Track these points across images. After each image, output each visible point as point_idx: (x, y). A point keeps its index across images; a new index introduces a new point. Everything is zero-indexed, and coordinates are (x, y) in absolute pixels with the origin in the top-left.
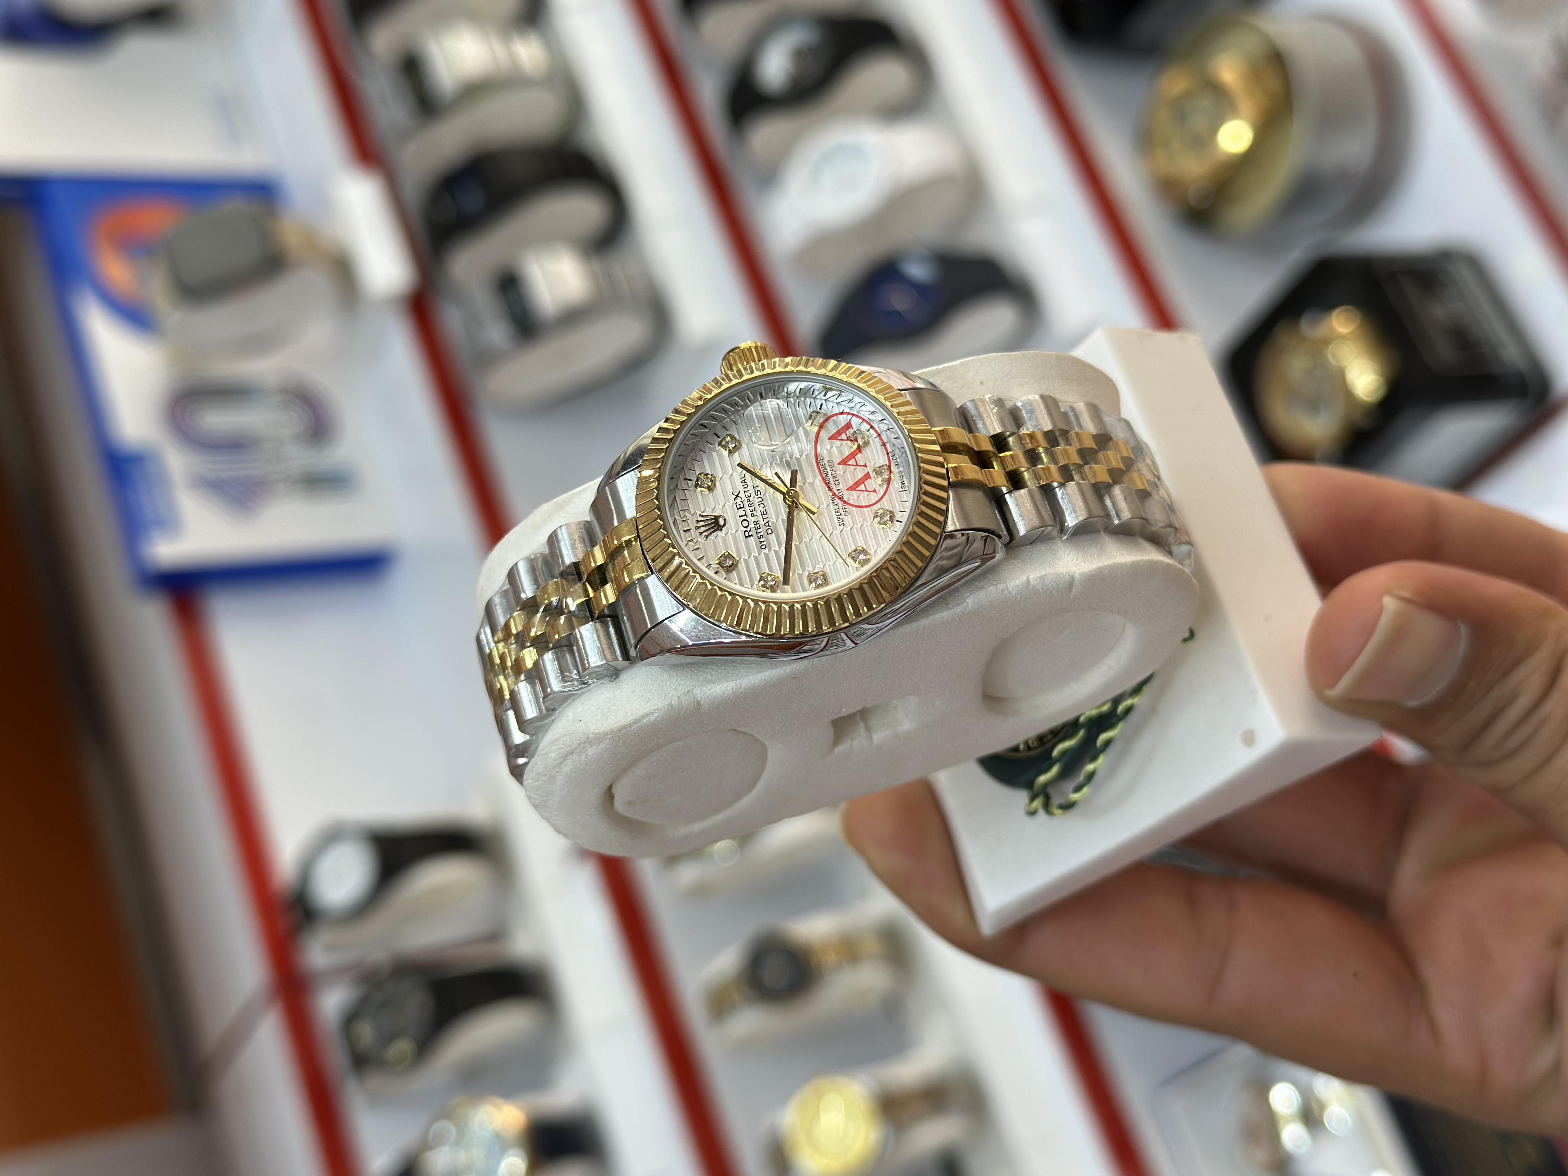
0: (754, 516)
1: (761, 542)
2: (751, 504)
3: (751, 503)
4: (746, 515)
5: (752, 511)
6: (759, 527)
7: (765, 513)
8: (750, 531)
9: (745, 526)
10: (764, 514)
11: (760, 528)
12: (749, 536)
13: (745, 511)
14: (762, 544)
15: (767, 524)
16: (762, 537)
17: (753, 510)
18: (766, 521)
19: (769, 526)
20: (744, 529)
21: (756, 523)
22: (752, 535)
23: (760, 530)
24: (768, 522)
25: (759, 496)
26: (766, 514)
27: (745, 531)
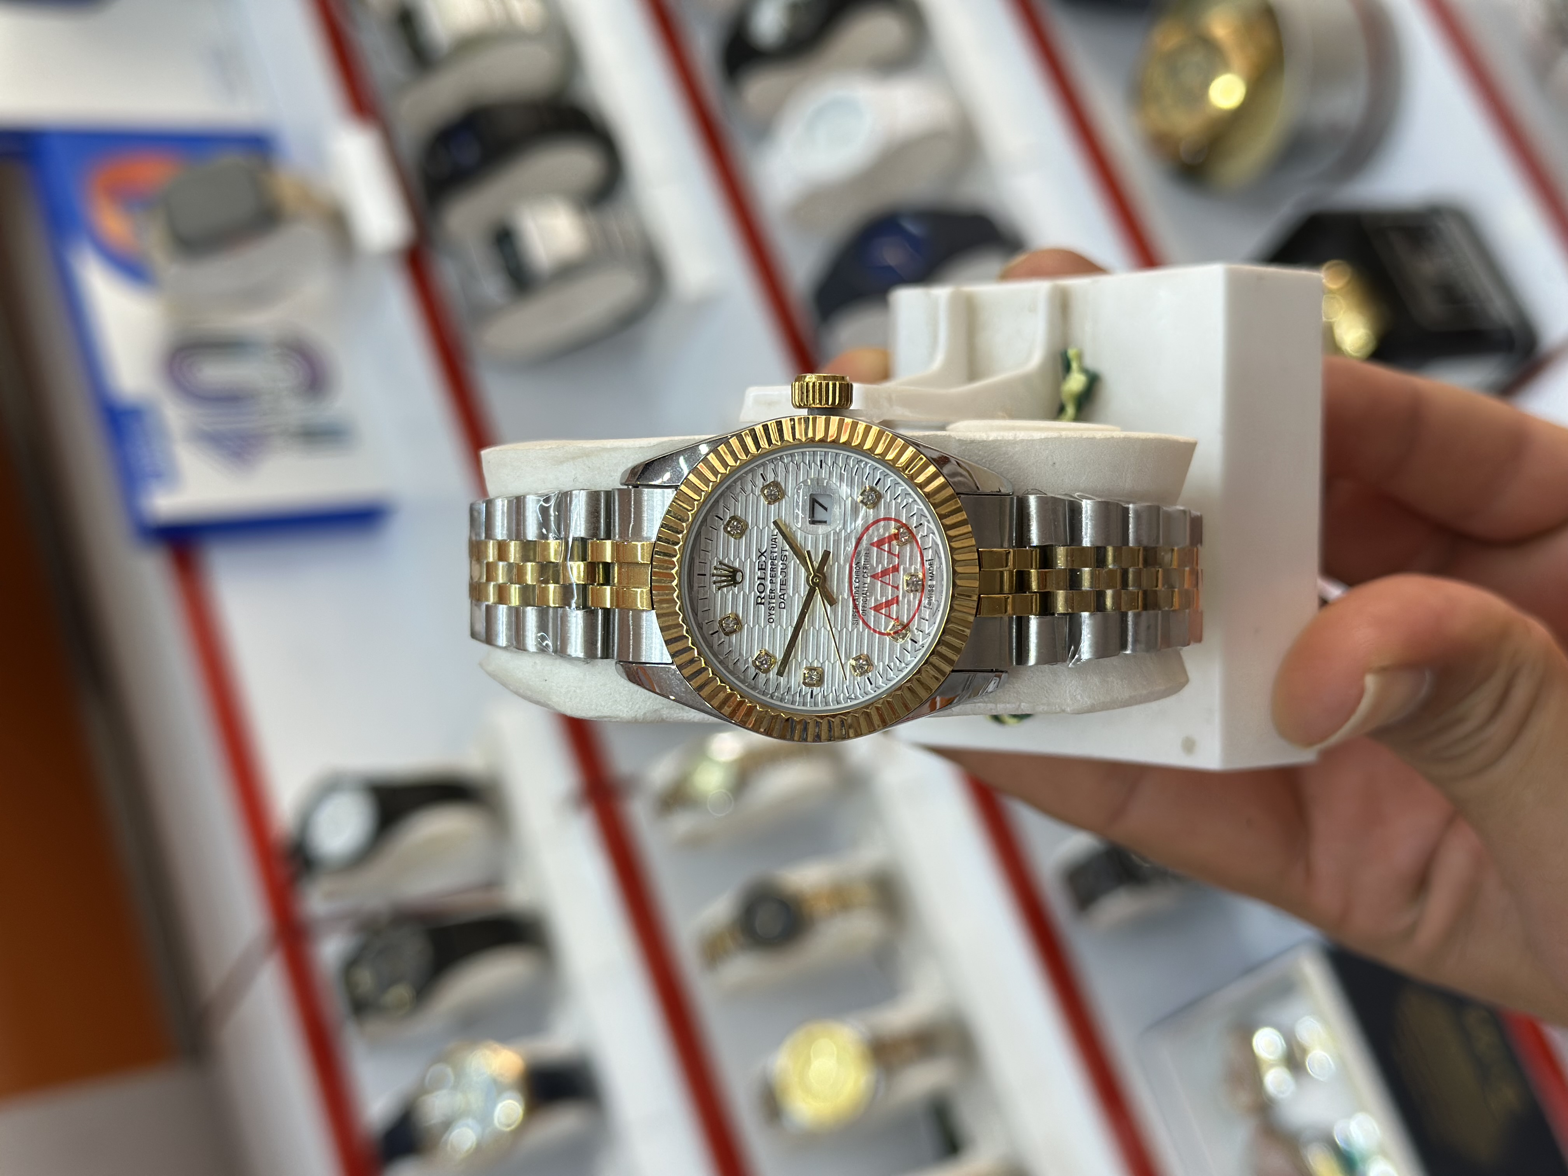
0: (772, 583)
1: (771, 614)
2: (773, 569)
3: (774, 567)
4: (764, 579)
5: (772, 577)
6: (773, 597)
7: (784, 583)
8: (764, 598)
9: (760, 591)
10: (783, 585)
11: (774, 599)
12: (761, 603)
13: (765, 573)
14: (770, 617)
15: (782, 597)
16: (773, 608)
17: (774, 576)
18: (783, 592)
19: (783, 599)
20: (758, 594)
21: (772, 591)
22: (763, 604)
23: (774, 601)
24: (783, 595)
25: (785, 562)
26: (785, 585)
27: (759, 597)
